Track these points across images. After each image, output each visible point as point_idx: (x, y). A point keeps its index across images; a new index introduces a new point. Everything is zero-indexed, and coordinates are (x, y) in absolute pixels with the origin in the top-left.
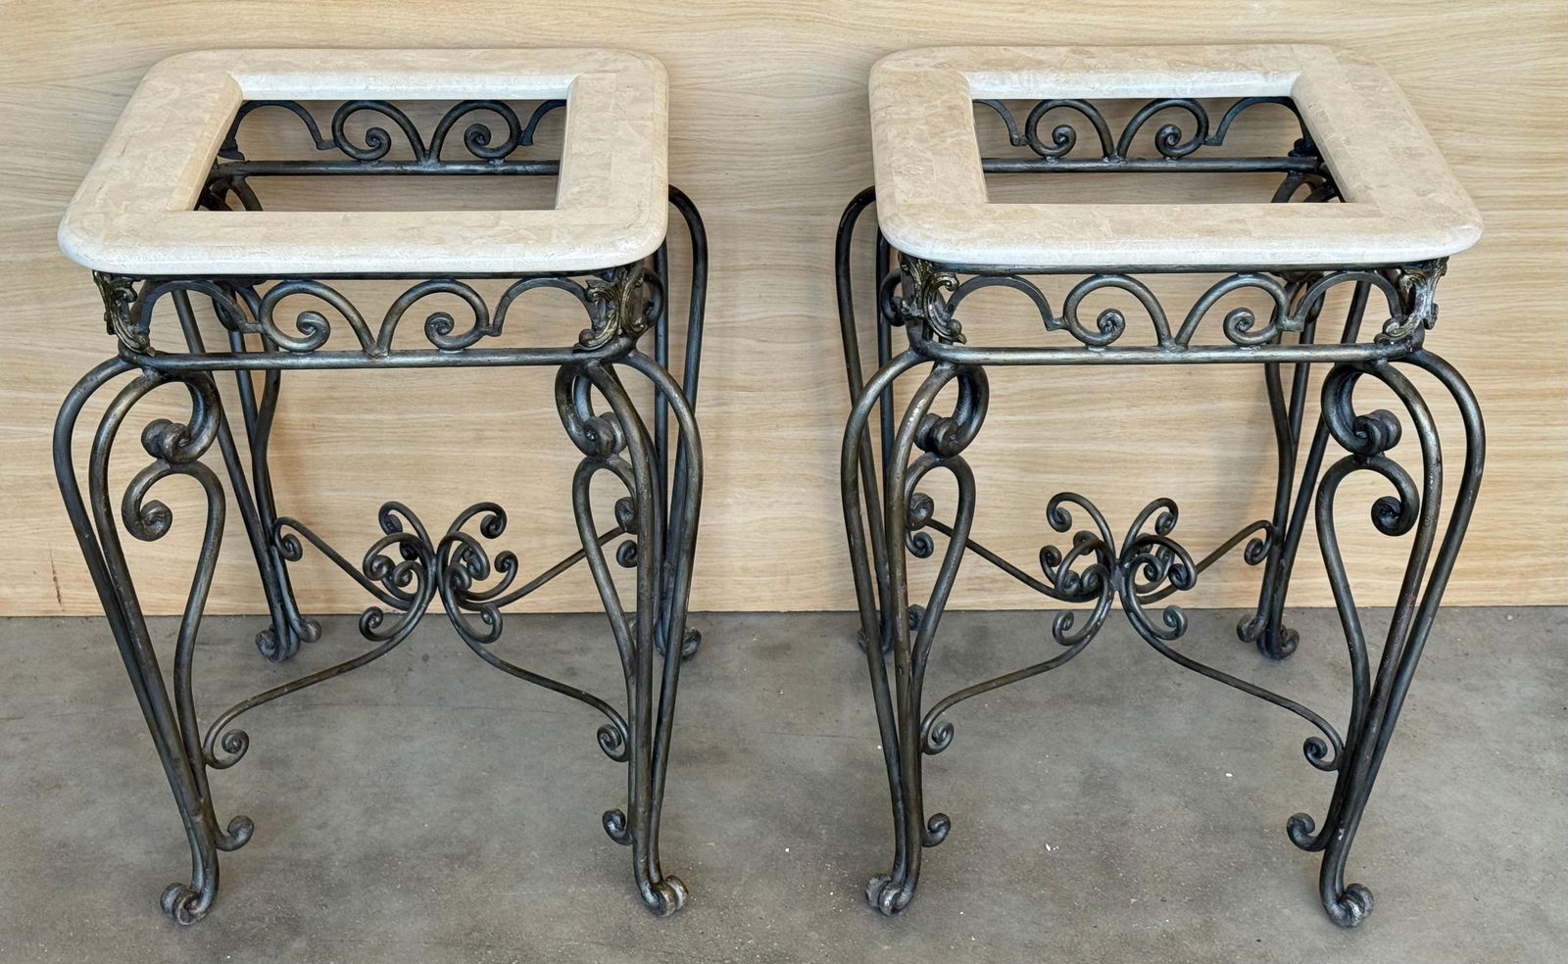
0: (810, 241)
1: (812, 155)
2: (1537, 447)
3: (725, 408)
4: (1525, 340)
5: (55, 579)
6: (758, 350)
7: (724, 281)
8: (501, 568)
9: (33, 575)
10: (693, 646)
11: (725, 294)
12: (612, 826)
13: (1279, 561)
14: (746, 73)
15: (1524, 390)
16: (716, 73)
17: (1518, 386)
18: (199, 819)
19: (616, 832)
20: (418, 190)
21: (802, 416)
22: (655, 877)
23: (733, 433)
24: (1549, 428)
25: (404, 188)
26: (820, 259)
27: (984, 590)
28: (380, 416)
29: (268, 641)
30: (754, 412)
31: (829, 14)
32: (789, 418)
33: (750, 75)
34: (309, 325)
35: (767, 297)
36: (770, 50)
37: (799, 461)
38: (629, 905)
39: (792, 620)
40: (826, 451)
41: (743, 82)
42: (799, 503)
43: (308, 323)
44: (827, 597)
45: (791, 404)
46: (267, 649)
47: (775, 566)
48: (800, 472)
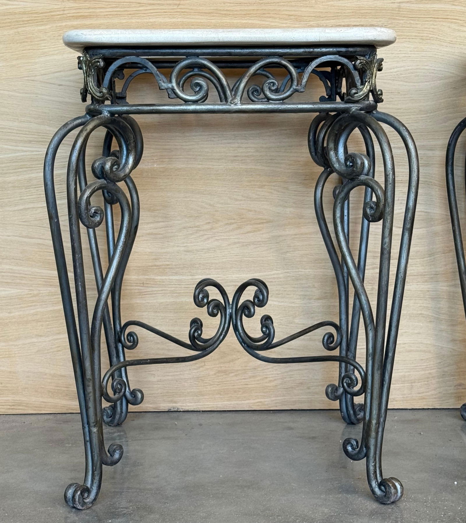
1: (428, 115)
12: (349, 448)
14: (394, 69)
19: (352, 451)
20: (214, 138)
21: (421, 275)
22: (379, 478)
25: (206, 137)
26: (432, 177)
28: (181, 277)
29: (109, 411)
31: (438, 35)
32: (414, 277)
33: (395, 70)
34: (198, 85)
35: (402, 200)
36: (407, 55)
37: (419, 305)
38: (363, 502)
39: (415, 412)
40: (435, 298)
41: (391, 74)
42: (419, 333)
43: (197, 83)
44: (435, 398)
45: (414, 268)
46: (107, 418)
47: (404, 376)
48: (419, 312)
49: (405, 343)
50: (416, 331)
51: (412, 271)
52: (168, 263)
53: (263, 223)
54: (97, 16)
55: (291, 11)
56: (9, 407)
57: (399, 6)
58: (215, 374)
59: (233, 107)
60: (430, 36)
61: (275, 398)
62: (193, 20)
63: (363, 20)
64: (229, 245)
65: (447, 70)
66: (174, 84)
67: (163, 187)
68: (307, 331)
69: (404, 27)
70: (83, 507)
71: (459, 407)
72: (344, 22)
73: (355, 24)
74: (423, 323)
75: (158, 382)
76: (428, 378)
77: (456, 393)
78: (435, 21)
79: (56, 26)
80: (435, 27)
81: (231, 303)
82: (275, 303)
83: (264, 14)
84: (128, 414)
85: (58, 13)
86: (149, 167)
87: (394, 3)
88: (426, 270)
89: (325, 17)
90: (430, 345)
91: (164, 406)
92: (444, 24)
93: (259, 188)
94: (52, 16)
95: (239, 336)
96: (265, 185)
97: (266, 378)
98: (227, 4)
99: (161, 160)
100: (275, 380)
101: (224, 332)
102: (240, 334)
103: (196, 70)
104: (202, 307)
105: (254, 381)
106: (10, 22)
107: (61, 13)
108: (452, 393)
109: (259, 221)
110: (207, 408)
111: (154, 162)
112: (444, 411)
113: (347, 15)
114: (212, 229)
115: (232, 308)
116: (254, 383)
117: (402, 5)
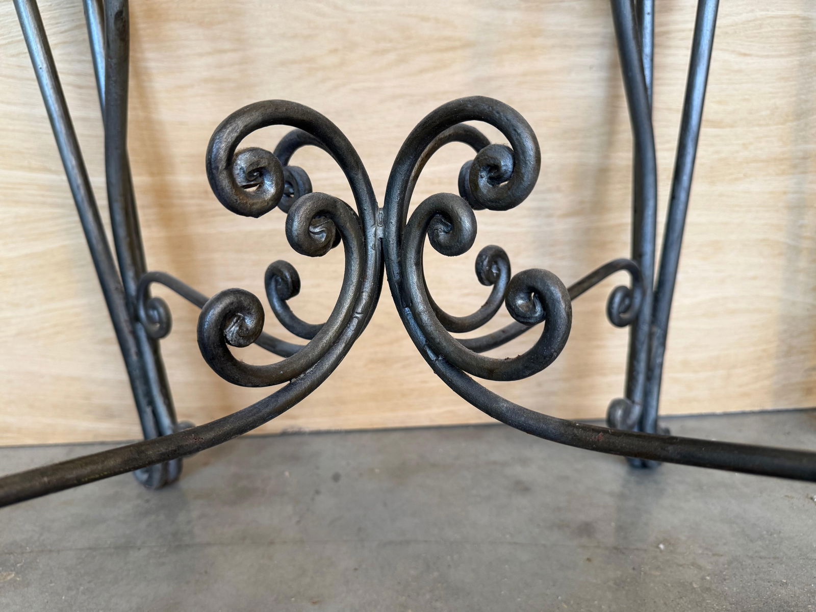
81: (380, 201)
95: (412, 322)
101: (360, 310)
102: (416, 316)
104: (257, 214)
115: (386, 223)
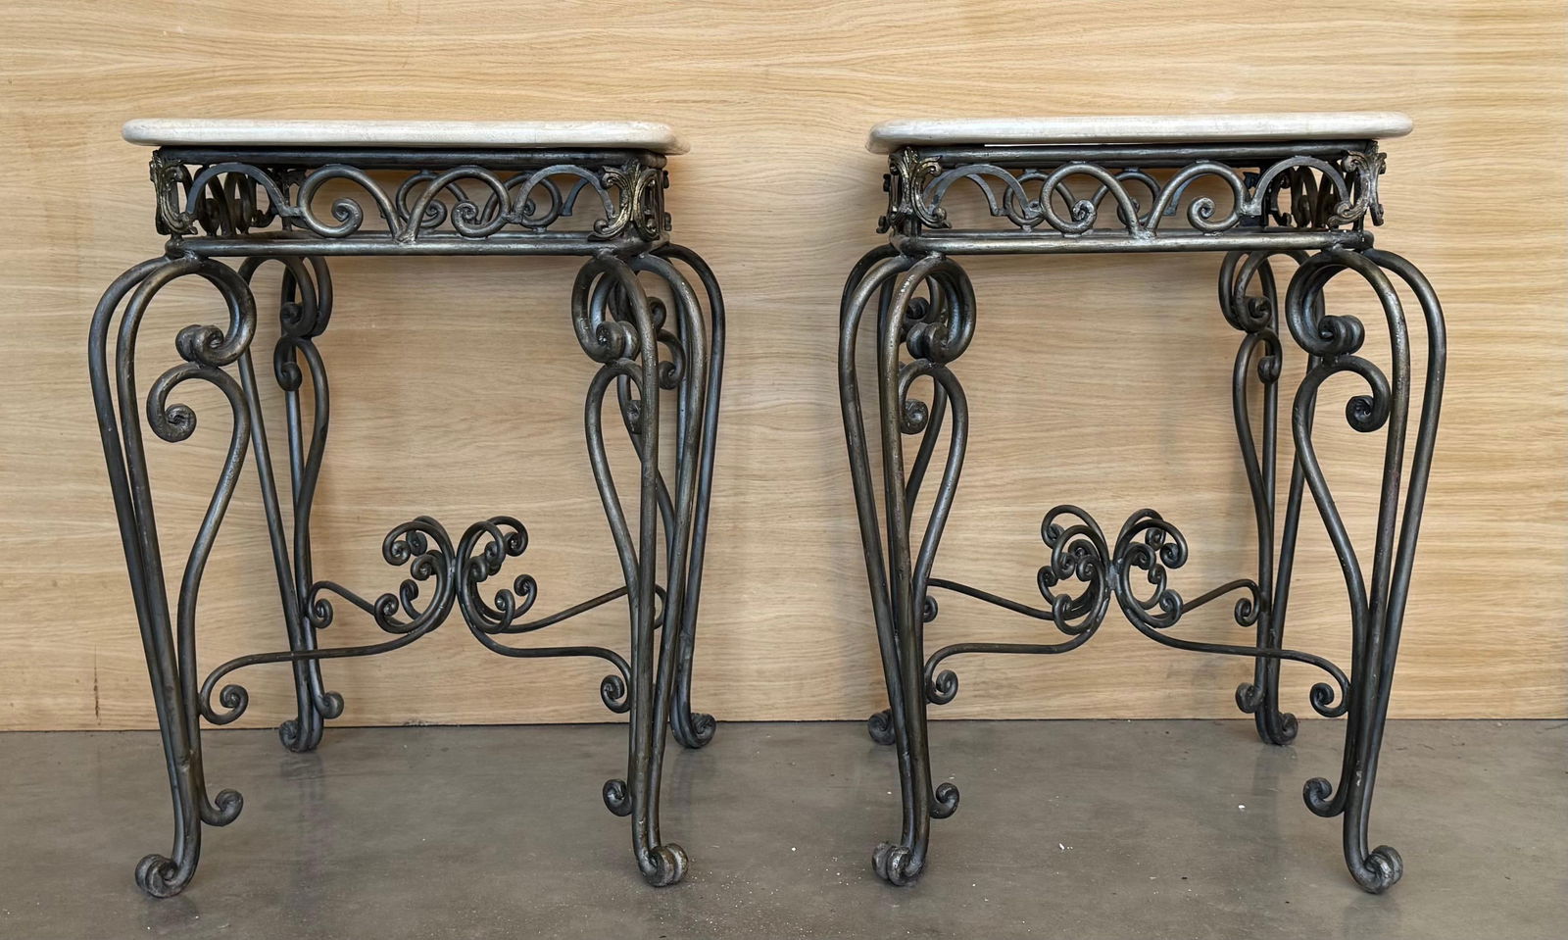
0: (819, 330)
2: (1497, 544)
3: (741, 498)
4: (1470, 432)
5: (96, 689)
6: (771, 437)
7: (741, 369)
8: (521, 592)
9: (75, 684)
10: (708, 731)
11: (742, 382)
12: (612, 796)
13: (1269, 631)
14: (760, 172)
15: (1476, 483)
16: (734, 172)
17: (1471, 479)
18: (185, 769)
19: (615, 802)
21: (812, 506)
22: (653, 845)
23: (749, 524)
24: (1507, 524)
27: (990, 696)
29: (291, 728)
30: (769, 502)
31: (831, 120)
32: (801, 509)
33: (763, 174)
34: (343, 209)
35: (779, 384)
36: (782, 151)
37: (810, 554)
38: (626, 882)
39: (805, 727)
40: (836, 543)
41: (758, 180)
42: (811, 600)
43: (342, 207)
44: (839, 704)
45: (802, 494)
46: (289, 738)
47: (789, 669)
48: (811, 566)
49: (790, 616)
50: (807, 596)
51: (799, 500)
52: (398, 485)
53: (554, 420)
54: (269, 80)
55: (591, 76)
56: (139, 718)
57: (767, 71)
58: (480, 665)
59: (403, 246)
60: (818, 120)
61: (579, 705)
62: (429, 90)
63: (709, 92)
64: (499, 456)
65: (846, 176)
66: (304, 209)
67: (388, 361)
68: (603, 599)
69: (776, 105)
70: (162, 892)
71: (867, 718)
72: (677, 95)
73: (694, 98)
74: (817, 583)
75: (386, 677)
76: (827, 671)
77: (873, 696)
78: (826, 96)
79: (203, 97)
80: (825, 105)
82: (577, 551)
83: (546, 81)
84: (325, 732)
85: (204, 75)
86: (364, 328)
87: (758, 65)
88: (821, 499)
89: (647, 87)
90: (829, 618)
91: (399, 718)
92: (839, 100)
93: (546, 363)
94: (195, 80)
95: (466, 611)
96: (555, 360)
97: (565, 671)
98: (484, 64)
99: (383, 317)
100: (580, 675)
103: (426, 172)
104: (399, 564)
105: (546, 677)
106: (125, 91)
107: (211, 75)
108: (866, 696)
109: (546, 418)
110: (470, 720)
111: (371, 320)
112: (852, 723)
113: (683, 83)
114: (470, 429)
115: (456, 566)
116: (545, 680)
117: (771, 69)
